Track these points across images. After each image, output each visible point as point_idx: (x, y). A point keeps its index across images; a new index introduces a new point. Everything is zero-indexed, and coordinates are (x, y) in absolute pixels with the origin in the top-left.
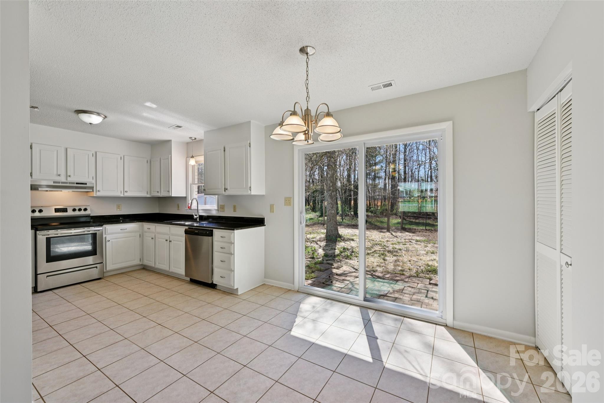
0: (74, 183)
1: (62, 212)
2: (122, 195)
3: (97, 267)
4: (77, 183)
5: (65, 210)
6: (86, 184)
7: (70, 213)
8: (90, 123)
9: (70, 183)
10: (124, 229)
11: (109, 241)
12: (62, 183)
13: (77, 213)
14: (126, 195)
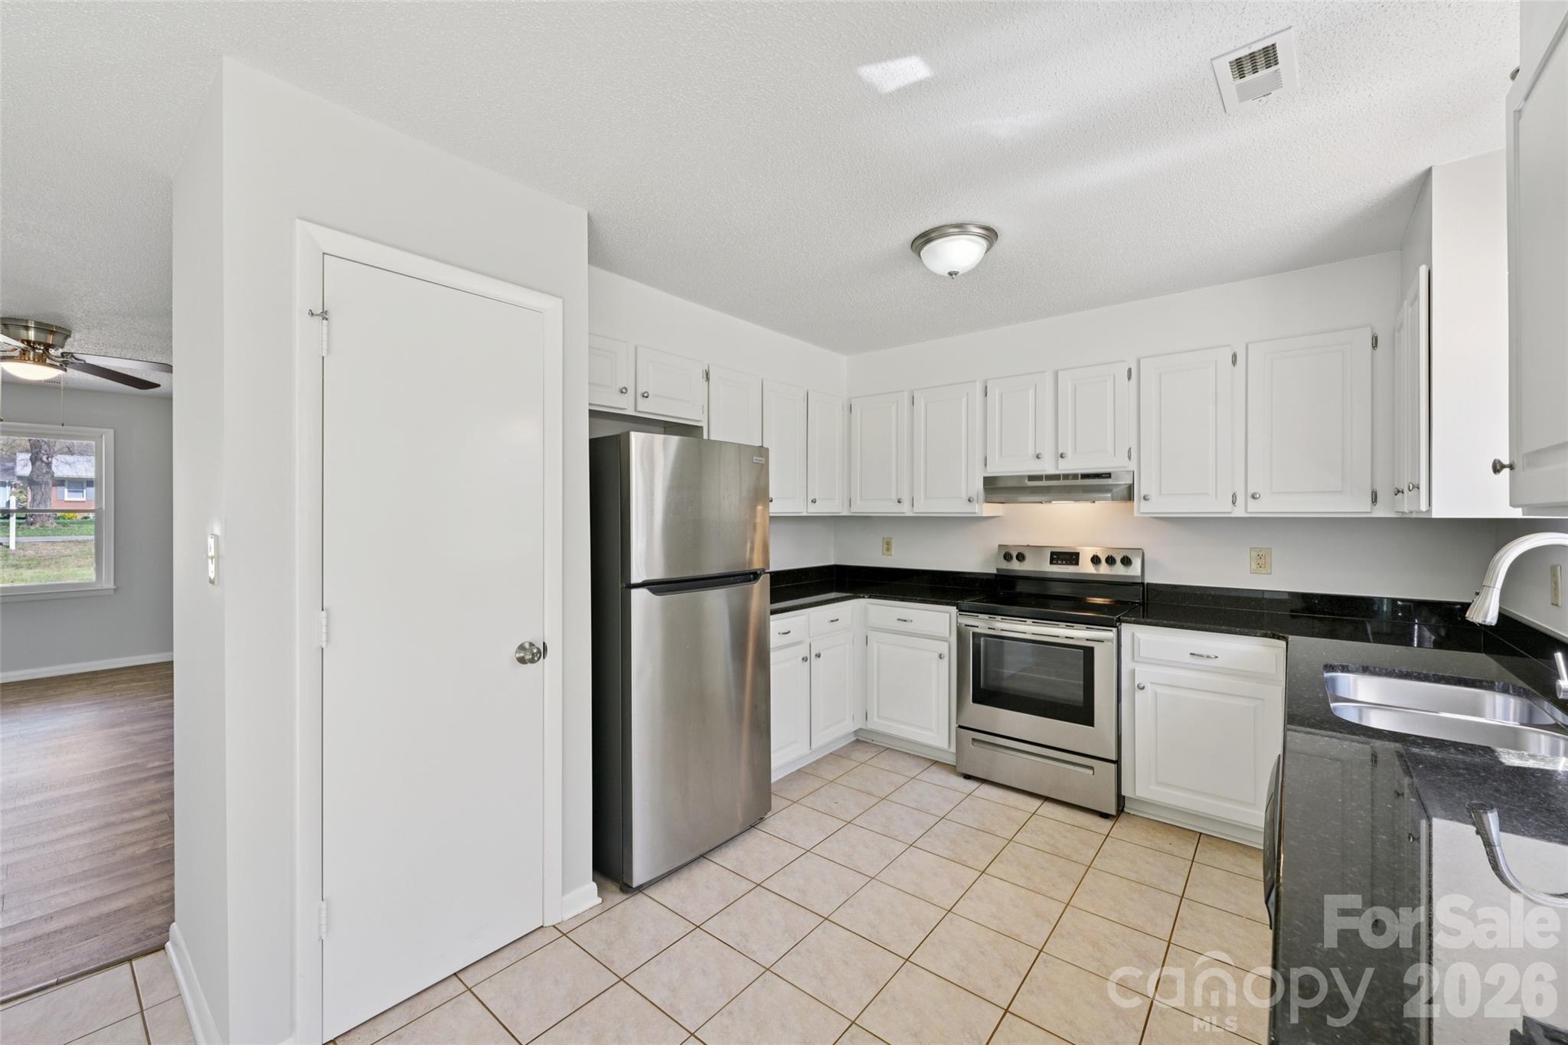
0: (1075, 476)
1: (1067, 564)
2: (1239, 512)
3: (1092, 768)
4: (1085, 476)
5: (1072, 558)
6: (1108, 475)
7: (1086, 567)
8: (950, 274)
9: (1066, 477)
10: (1208, 657)
11: (1143, 688)
12: (1050, 477)
13: (1104, 569)
14: (1256, 509)
